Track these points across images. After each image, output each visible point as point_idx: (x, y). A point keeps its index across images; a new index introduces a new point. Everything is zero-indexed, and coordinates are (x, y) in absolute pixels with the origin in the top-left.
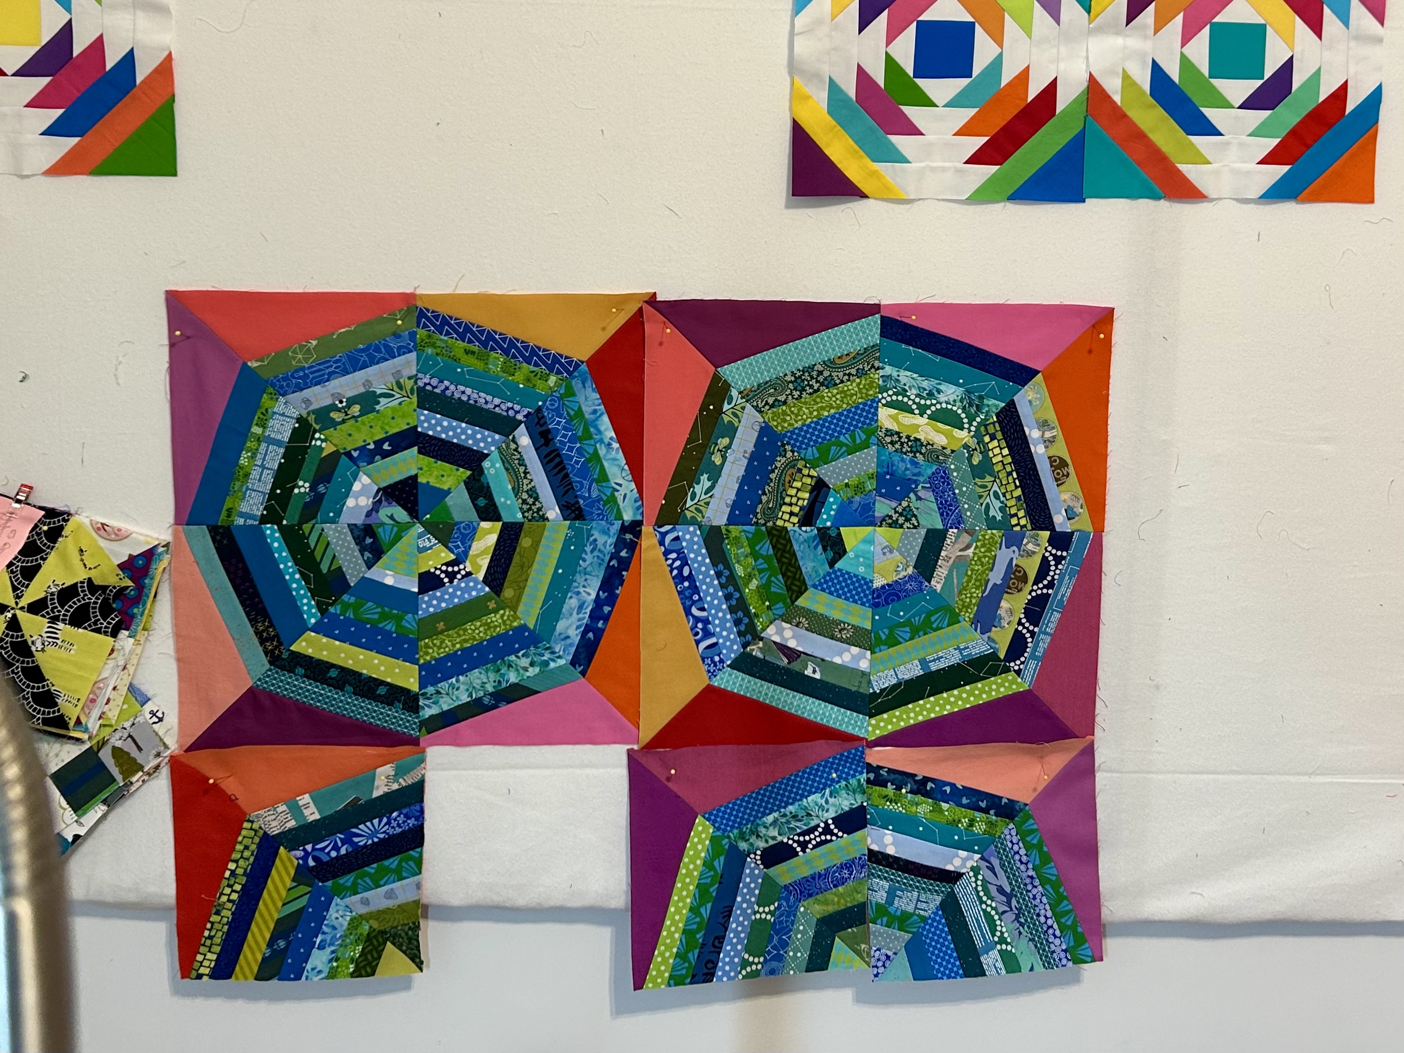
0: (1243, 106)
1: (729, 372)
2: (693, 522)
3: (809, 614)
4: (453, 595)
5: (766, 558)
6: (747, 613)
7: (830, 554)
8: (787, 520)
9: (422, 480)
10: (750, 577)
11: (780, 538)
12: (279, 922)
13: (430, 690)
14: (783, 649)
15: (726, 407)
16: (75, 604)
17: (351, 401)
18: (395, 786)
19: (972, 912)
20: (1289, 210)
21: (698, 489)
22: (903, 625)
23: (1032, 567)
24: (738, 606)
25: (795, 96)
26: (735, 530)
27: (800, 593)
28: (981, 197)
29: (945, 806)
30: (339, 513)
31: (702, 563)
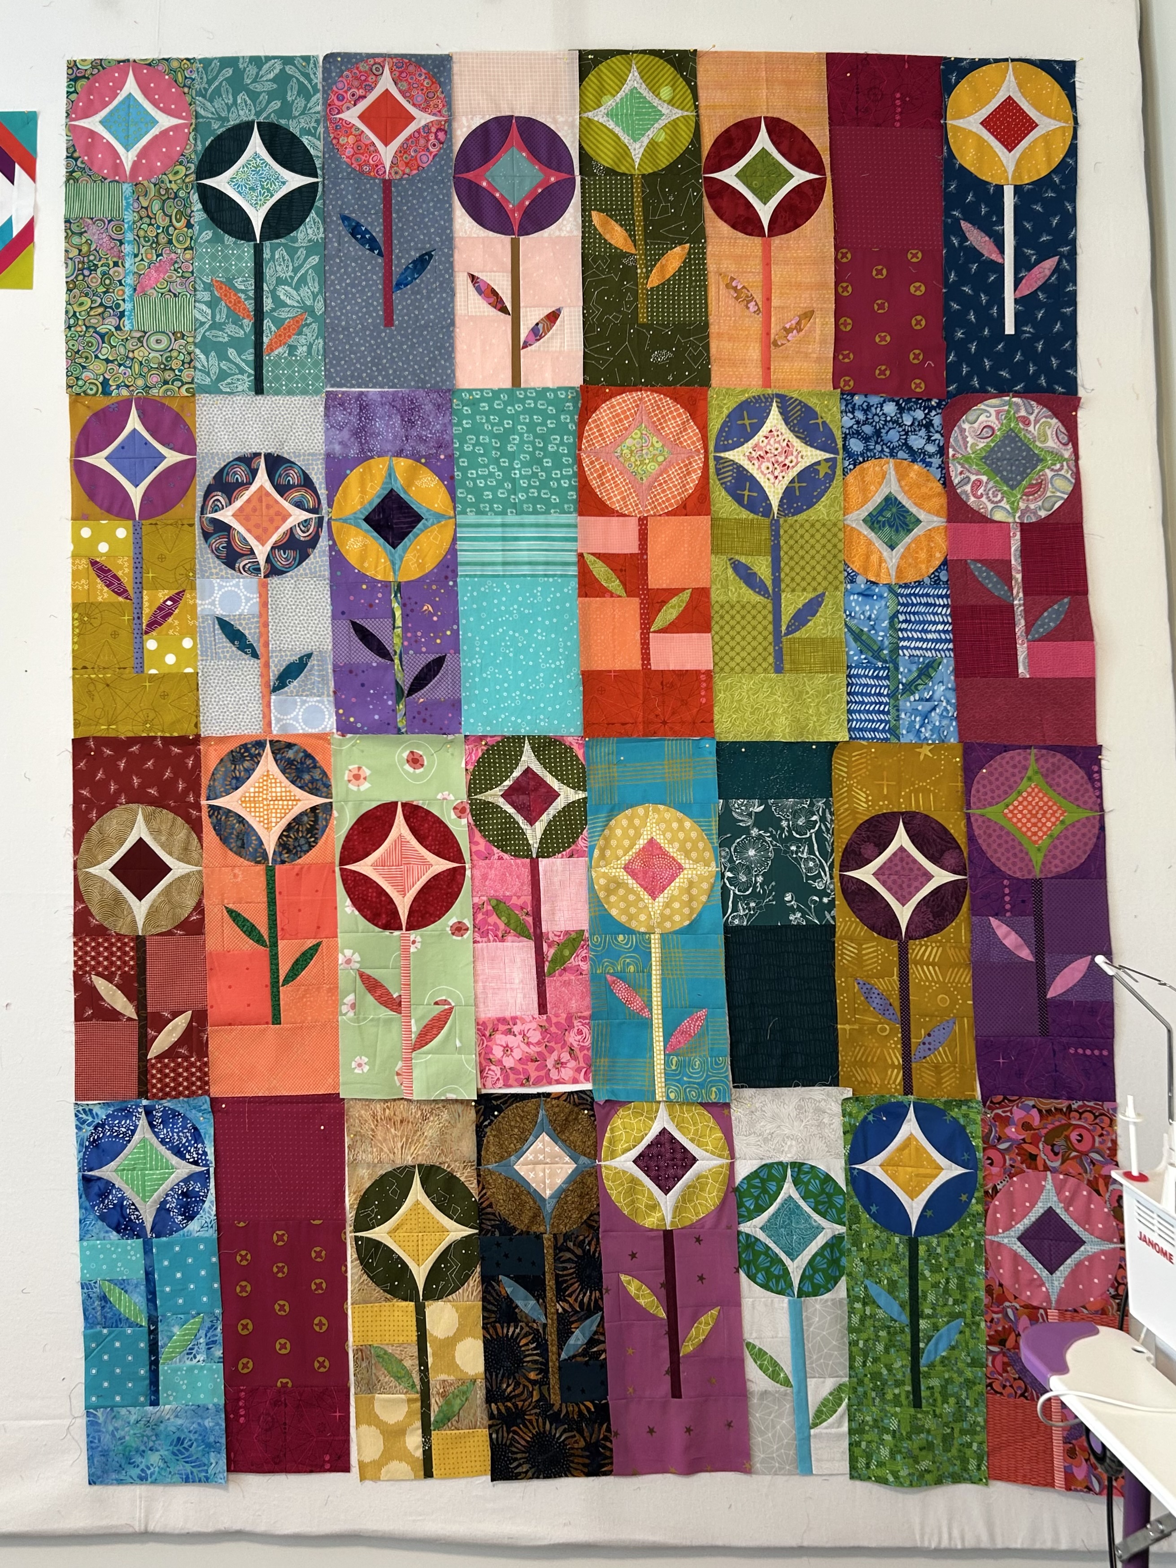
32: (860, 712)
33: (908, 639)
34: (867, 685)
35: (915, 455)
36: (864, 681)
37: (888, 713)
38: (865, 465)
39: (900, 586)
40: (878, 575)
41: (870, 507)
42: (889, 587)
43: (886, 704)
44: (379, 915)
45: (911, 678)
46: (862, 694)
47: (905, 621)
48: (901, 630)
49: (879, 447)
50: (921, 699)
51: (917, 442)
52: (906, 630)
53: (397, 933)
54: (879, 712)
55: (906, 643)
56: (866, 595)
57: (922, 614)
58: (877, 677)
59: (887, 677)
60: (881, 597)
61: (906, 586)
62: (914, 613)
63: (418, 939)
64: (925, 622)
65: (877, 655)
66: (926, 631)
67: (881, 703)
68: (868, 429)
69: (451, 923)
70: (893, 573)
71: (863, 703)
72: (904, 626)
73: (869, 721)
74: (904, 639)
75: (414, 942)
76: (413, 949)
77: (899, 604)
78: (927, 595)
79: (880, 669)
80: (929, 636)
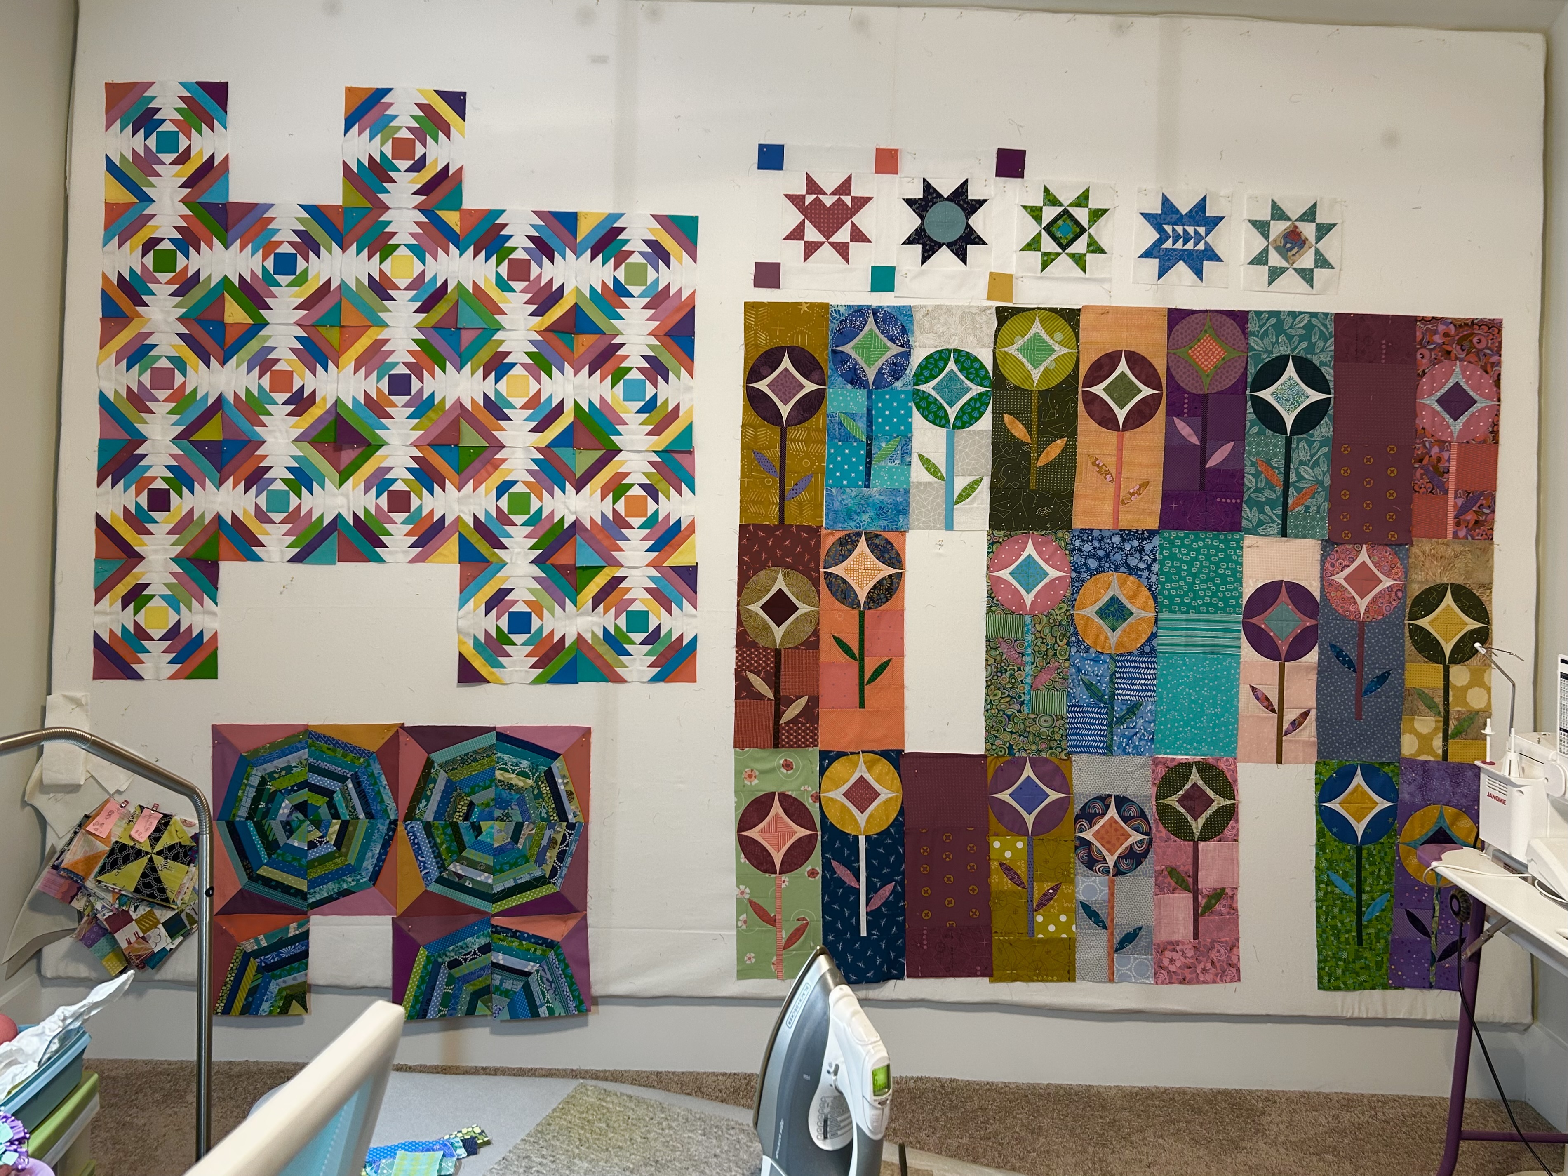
0: (641, 644)
1: (435, 756)
2: (419, 820)
3: (467, 859)
4: (321, 851)
5: (449, 835)
6: (441, 859)
7: (476, 833)
8: (458, 818)
9: (309, 802)
10: (442, 843)
11: (455, 826)
12: (249, 990)
13: (312, 891)
14: (456, 874)
15: (433, 771)
16: (174, 852)
17: (282, 769)
18: (297, 932)
19: (536, 989)
20: (661, 685)
21: (421, 806)
22: (506, 863)
23: (559, 838)
24: (438, 856)
25: (461, 643)
26: (436, 823)
27: (464, 850)
28: (537, 681)
29: (524, 943)
30: (276, 816)
31: (423, 838)
32: (1088, 735)
33: (1122, 689)
34: (1093, 718)
35: (1131, 570)
36: (1091, 715)
37: (1106, 736)
38: (1098, 576)
39: (1118, 655)
40: (1103, 648)
41: (1100, 604)
42: (1110, 656)
43: (1105, 730)
44: (762, 864)
45: (1122, 714)
46: (1090, 724)
47: (1120, 678)
48: (1117, 683)
49: (1107, 565)
50: (1128, 728)
51: (1133, 562)
52: (1120, 683)
53: (773, 876)
54: (1100, 736)
55: (1120, 692)
56: (1096, 661)
57: (1131, 673)
58: (1100, 713)
59: (1107, 713)
60: (1105, 662)
61: (1122, 655)
62: (1126, 673)
63: (787, 879)
64: (1133, 678)
65: (1101, 700)
66: (1133, 684)
67: (1102, 730)
68: (1101, 553)
69: (808, 869)
70: (1113, 647)
71: (1090, 729)
72: (1119, 680)
73: (1094, 741)
74: (1118, 689)
75: (784, 882)
76: (783, 886)
77: (1116, 666)
78: (1135, 661)
79: (1102, 708)
80: (1135, 687)
